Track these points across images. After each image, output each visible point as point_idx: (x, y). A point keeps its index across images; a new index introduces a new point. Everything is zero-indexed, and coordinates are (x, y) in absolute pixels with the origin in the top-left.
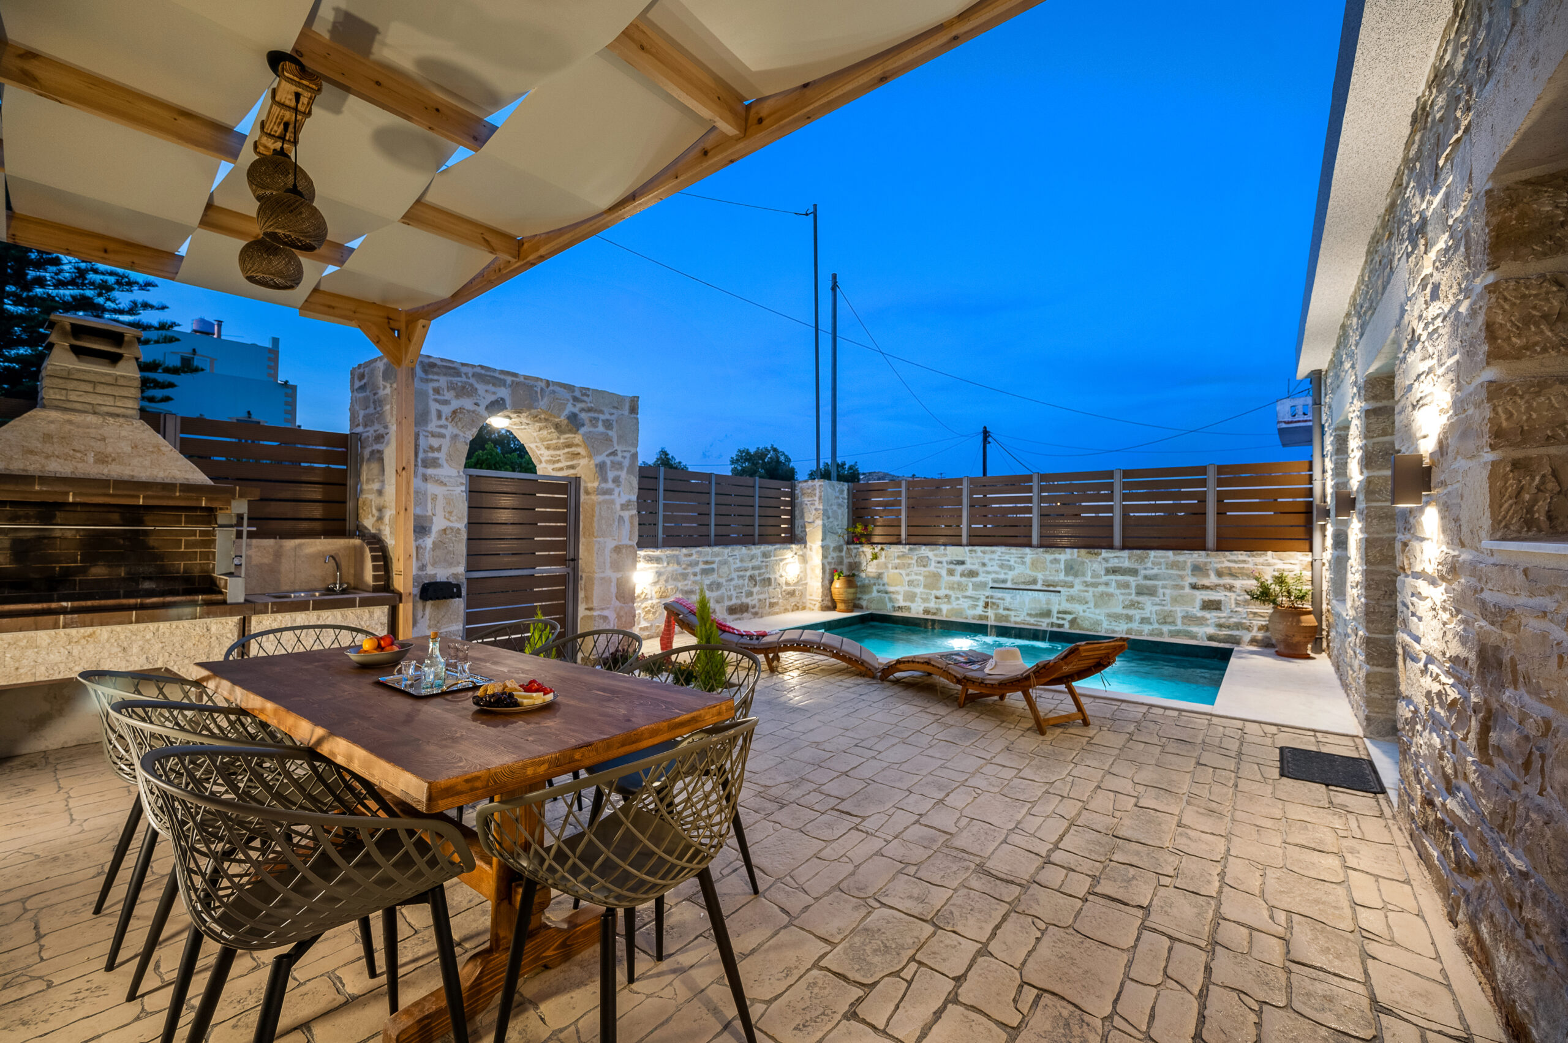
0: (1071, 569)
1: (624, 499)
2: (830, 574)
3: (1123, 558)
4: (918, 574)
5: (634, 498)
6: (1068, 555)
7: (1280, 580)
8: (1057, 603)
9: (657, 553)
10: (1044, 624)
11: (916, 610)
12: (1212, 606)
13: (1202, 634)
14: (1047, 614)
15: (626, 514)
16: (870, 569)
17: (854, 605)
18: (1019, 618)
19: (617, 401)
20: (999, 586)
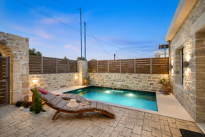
0: (127, 77)
1: (24, 63)
2: (84, 78)
3: (136, 75)
4: (100, 78)
5: (28, 62)
6: (127, 74)
7: (164, 79)
8: (124, 83)
9: (40, 75)
10: (122, 88)
11: (100, 85)
12: (151, 84)
13: (150, 89)
14: (123, 86)
15: (25, 67)
16: (92, 77)
17: (88, 84)
18: (118, 87)
19: (21, 39)
20: (114, 81)
